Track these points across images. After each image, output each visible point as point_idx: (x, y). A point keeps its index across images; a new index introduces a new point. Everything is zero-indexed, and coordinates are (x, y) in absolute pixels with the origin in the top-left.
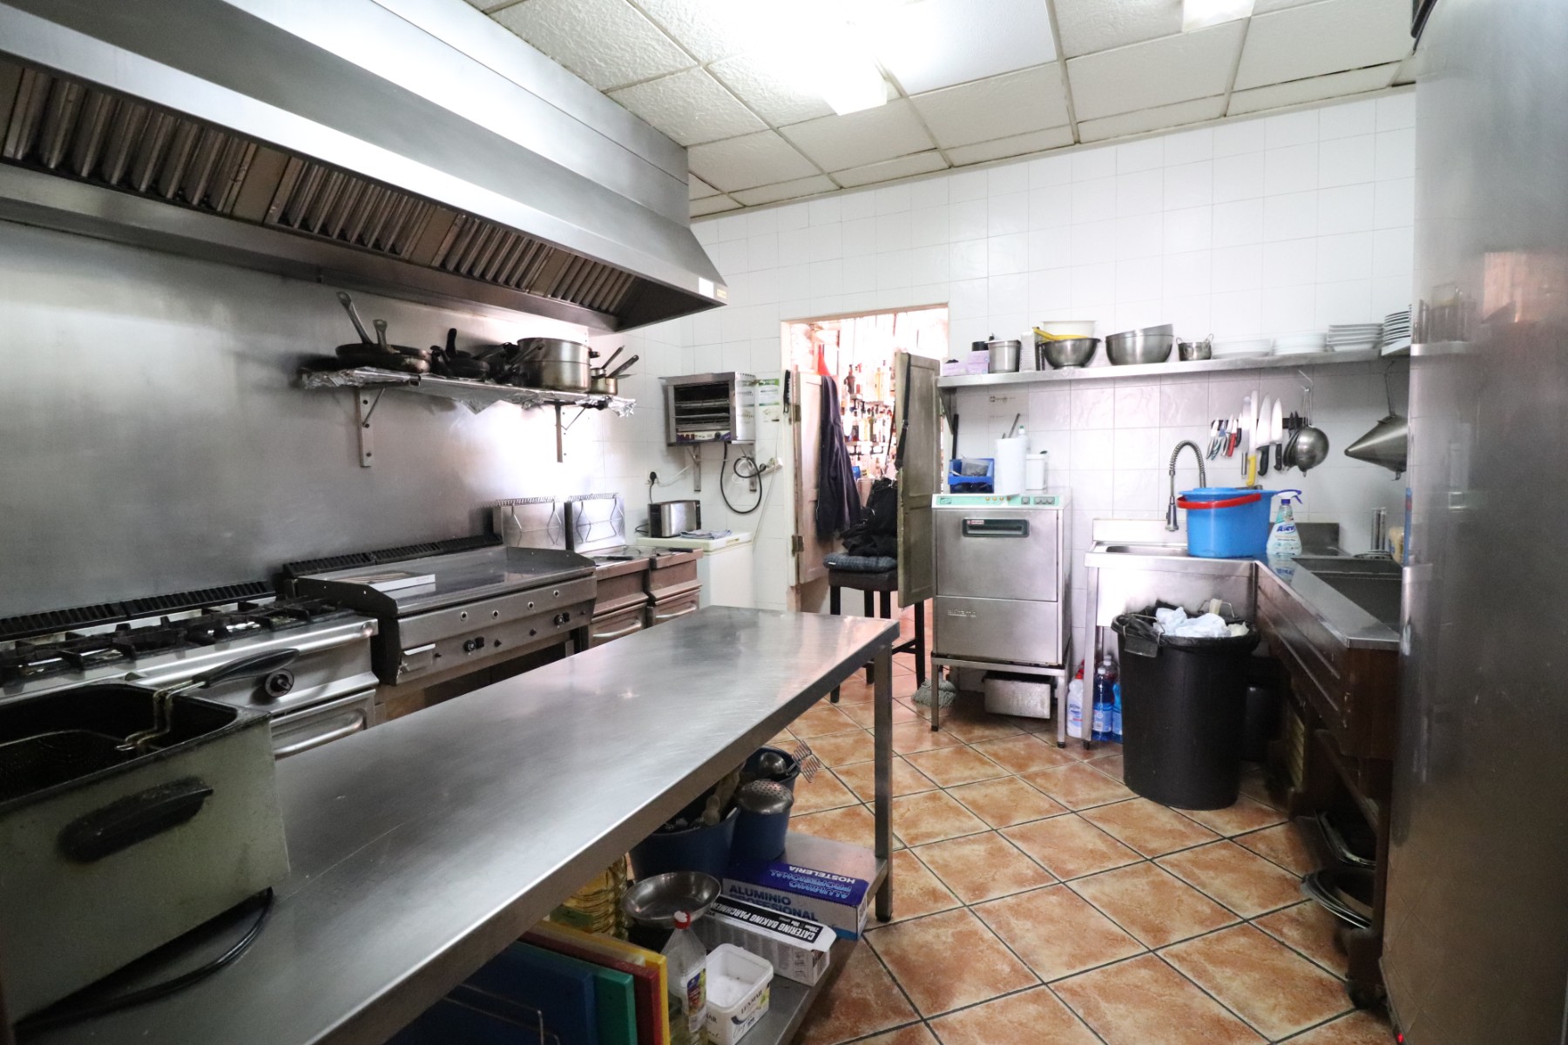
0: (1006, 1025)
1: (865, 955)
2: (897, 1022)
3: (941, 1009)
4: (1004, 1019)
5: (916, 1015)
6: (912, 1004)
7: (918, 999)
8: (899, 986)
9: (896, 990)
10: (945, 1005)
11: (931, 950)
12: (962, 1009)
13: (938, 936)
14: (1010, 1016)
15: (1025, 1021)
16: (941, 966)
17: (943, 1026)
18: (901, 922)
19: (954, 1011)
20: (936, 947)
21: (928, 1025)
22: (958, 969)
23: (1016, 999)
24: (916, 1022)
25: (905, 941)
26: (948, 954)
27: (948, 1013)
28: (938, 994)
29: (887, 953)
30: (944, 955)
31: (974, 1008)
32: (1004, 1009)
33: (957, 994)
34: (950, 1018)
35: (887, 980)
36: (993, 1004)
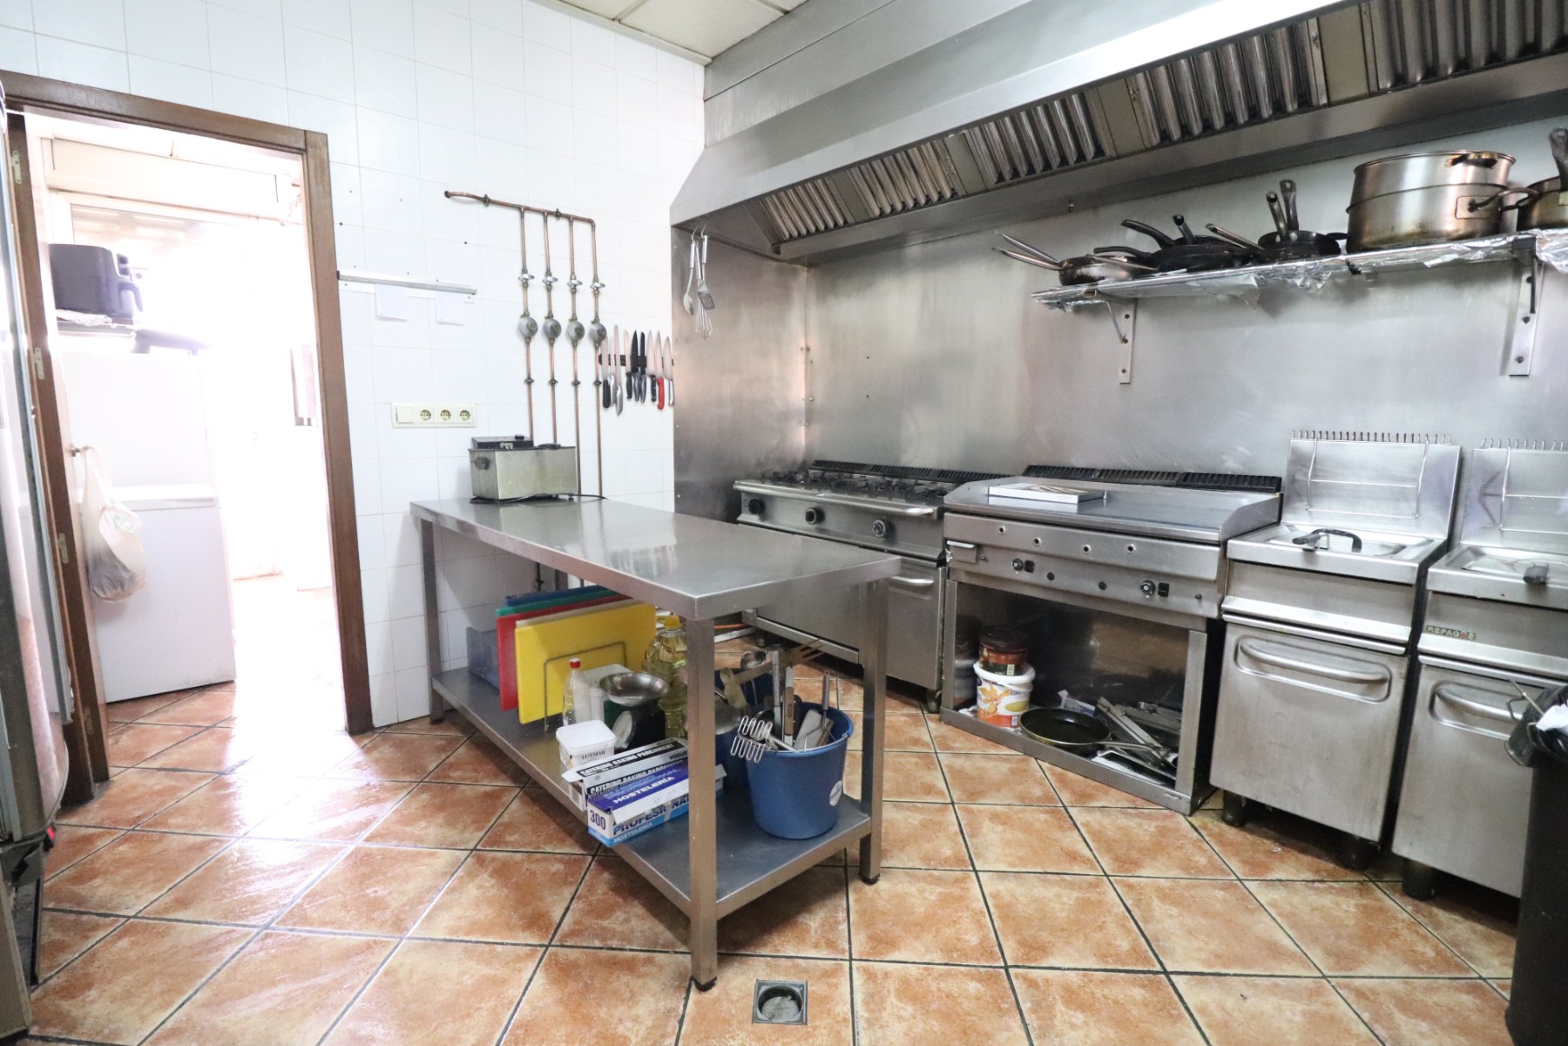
0: (481, 1002)
1: (661, 942)
2: (565, 926)
3: (546, 965)
4: (488, 1004)
5: (559, 943)
6: (572, 947)
7: (573, 954)
8: (601, 948)
9: (597, 943)
10: (546, 970)
11: (622, 1001)
12: (531, 980)
13: (636, 1019)
14: (484, 1013)
15: (467, 1021)
16: (592, 996)
17: (529, 956)
18: (687, 999)
19: (535, 972)
20: (622, 1008)
21: (541, 946)
22: (576, 1011)
23: (494, 1033)
24: (551, 940)
25: (654, 985)
26: (603, 1013)
27: (538, 966)
28: (563, 972)
29: (649, 961)
30: (605, 1009)
31: (522, 990)
32: (495, 1013)
33: (548, 987)
34: (531, 966)
35: (614, 944)
36: (509, 1009)
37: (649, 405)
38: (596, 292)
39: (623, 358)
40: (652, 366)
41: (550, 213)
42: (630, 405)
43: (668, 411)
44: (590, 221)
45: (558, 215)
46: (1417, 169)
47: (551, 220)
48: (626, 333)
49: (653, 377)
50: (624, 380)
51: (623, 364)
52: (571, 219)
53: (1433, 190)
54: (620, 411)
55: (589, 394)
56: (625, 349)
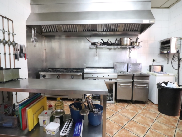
37: (23, 59)
38: (13, 36)
39: (19, 49)
40: (24, 51)
41: (4, 17)
42: (20, 59)
43: (27, 60)
44: (12, 21)
45: (6, 18)
46: (126, 39)
47: (4, 18)
48: (19, 45)
49: (24, 53)
50: (19, 54)
51: (19, 51)
52: (8, 19)
53: (127, 41)
54: (18, 60)
55: (12, 57)
56: (19, 48)
